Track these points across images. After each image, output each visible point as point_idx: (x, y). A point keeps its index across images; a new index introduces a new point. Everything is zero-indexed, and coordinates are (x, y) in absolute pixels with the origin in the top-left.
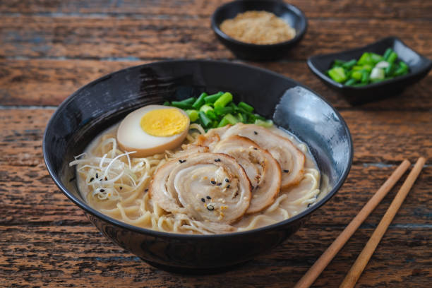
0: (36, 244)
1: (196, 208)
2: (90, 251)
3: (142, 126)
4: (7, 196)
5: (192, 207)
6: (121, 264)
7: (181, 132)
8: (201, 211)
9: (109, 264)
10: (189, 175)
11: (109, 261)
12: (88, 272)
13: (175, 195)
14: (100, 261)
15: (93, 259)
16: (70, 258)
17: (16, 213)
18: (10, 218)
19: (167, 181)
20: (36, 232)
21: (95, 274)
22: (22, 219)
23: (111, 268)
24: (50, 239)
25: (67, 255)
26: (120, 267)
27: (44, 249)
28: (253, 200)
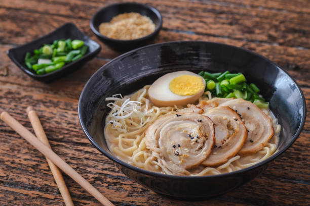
0: (72, 158)
1: (168, 151)
2: (106, 169)
4: (66, 121)
5: (165, 149)
6: (123, 182)
7: (193, 95)
8: (170, 153)
9: (115, 181)
10: (176, 126)
11: (116, 179)
12: (99, 184)
13: (157, 139)
14: (109, 177)
15: (106, 175)
16: (90, 172)
17: (67, 134)
18: (61, 137)
19: (159, 127)
20: (75, 150)
21: (103, 186)
22: (70, 138)
23: (115, 184)
24: (82, 156)
25: (89, 169)
26: (122, 184)
27: (75, 162)
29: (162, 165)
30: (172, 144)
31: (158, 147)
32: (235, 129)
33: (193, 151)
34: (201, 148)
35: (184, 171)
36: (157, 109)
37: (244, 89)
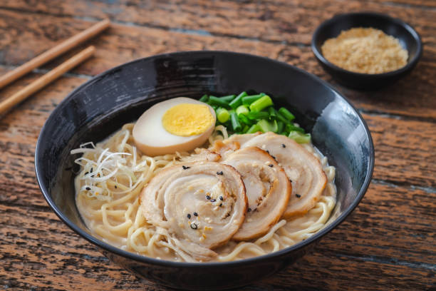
0: (30, 231)
1: (180, 224)
2: (81, 247)
3: (163, 120)
4: (20, 172)
5: (176, 221)
6: (108, 267)
7: (200, 134)
8: (184, 227)
9: (95, 264)
10: (185, 184)
11: (96, 261)
12: (72, 270)
13: (162, 206)
14: (87, 260)
15: (82, 256)
16: (58, 252)
17: (22, 193)
18: (13, 197)
19: (161, 188)
20: (36, 217)
21: (78, 273)
22: (26, 200)
23: (96, 269)
24: (46, 226)
25: (56, 248)
26: (105, 270)
27: (36, 237)
28: (245, 224)
29: (175, 245)
30: (184, 212)
31: (164, 219)
32: (272, 180)
33: (218, 220)
34: (229, 215)
35: (209, 252)
36: (151, 159)
37: (272, 117)
